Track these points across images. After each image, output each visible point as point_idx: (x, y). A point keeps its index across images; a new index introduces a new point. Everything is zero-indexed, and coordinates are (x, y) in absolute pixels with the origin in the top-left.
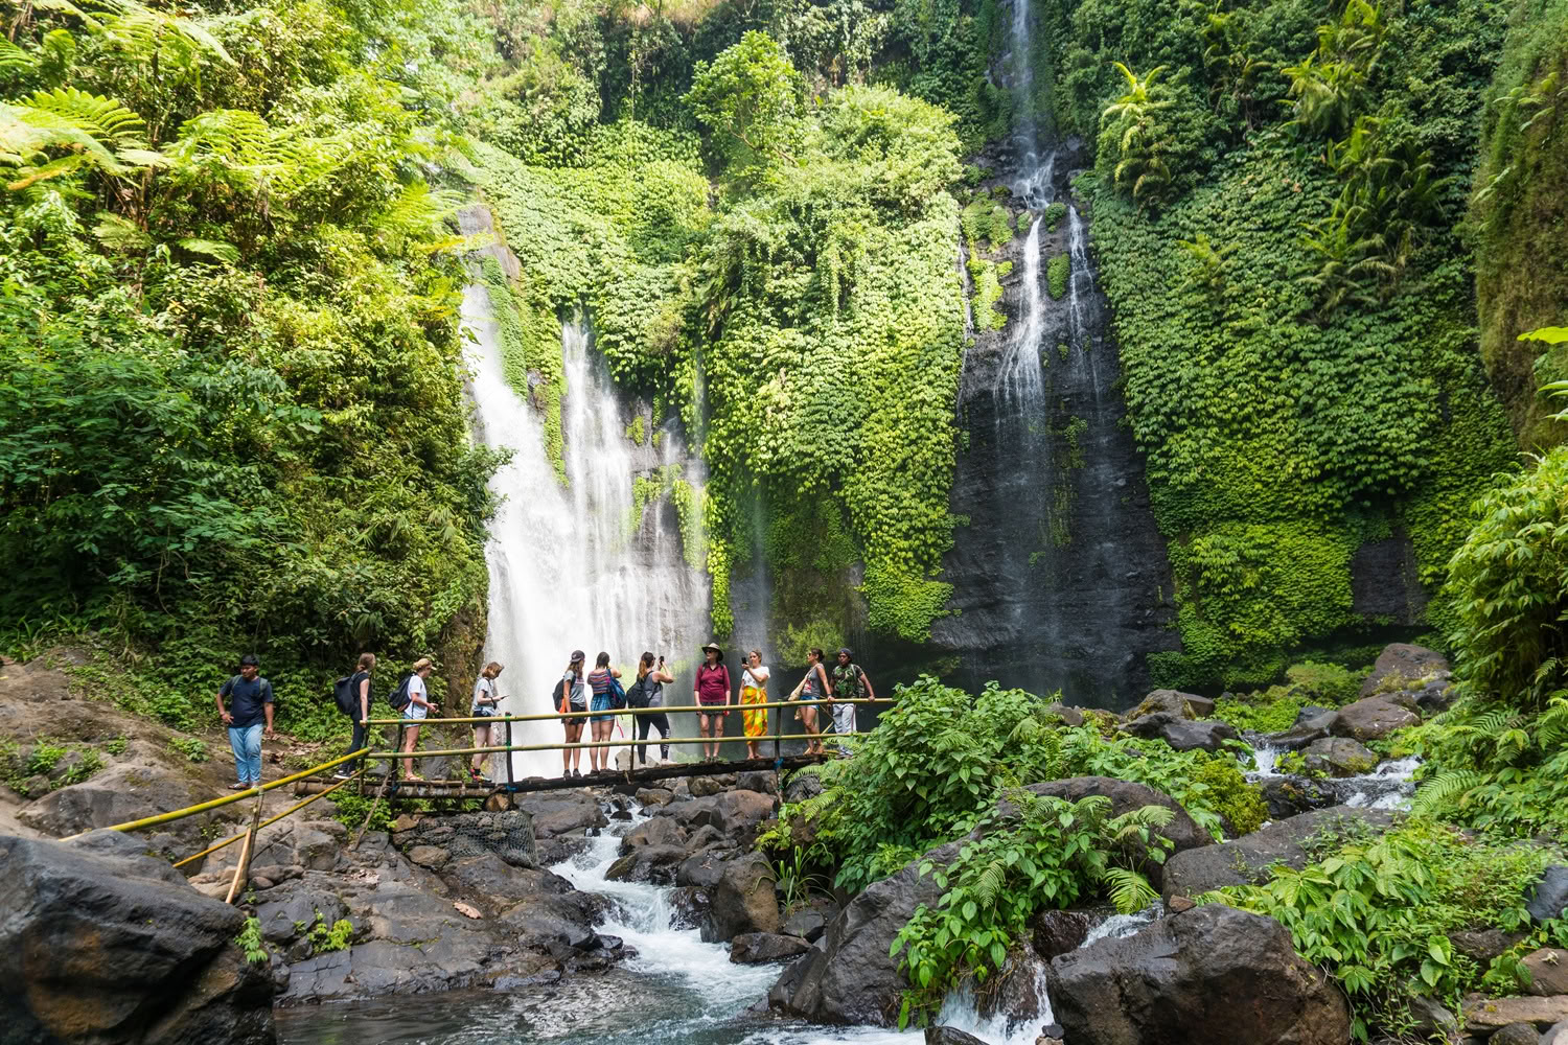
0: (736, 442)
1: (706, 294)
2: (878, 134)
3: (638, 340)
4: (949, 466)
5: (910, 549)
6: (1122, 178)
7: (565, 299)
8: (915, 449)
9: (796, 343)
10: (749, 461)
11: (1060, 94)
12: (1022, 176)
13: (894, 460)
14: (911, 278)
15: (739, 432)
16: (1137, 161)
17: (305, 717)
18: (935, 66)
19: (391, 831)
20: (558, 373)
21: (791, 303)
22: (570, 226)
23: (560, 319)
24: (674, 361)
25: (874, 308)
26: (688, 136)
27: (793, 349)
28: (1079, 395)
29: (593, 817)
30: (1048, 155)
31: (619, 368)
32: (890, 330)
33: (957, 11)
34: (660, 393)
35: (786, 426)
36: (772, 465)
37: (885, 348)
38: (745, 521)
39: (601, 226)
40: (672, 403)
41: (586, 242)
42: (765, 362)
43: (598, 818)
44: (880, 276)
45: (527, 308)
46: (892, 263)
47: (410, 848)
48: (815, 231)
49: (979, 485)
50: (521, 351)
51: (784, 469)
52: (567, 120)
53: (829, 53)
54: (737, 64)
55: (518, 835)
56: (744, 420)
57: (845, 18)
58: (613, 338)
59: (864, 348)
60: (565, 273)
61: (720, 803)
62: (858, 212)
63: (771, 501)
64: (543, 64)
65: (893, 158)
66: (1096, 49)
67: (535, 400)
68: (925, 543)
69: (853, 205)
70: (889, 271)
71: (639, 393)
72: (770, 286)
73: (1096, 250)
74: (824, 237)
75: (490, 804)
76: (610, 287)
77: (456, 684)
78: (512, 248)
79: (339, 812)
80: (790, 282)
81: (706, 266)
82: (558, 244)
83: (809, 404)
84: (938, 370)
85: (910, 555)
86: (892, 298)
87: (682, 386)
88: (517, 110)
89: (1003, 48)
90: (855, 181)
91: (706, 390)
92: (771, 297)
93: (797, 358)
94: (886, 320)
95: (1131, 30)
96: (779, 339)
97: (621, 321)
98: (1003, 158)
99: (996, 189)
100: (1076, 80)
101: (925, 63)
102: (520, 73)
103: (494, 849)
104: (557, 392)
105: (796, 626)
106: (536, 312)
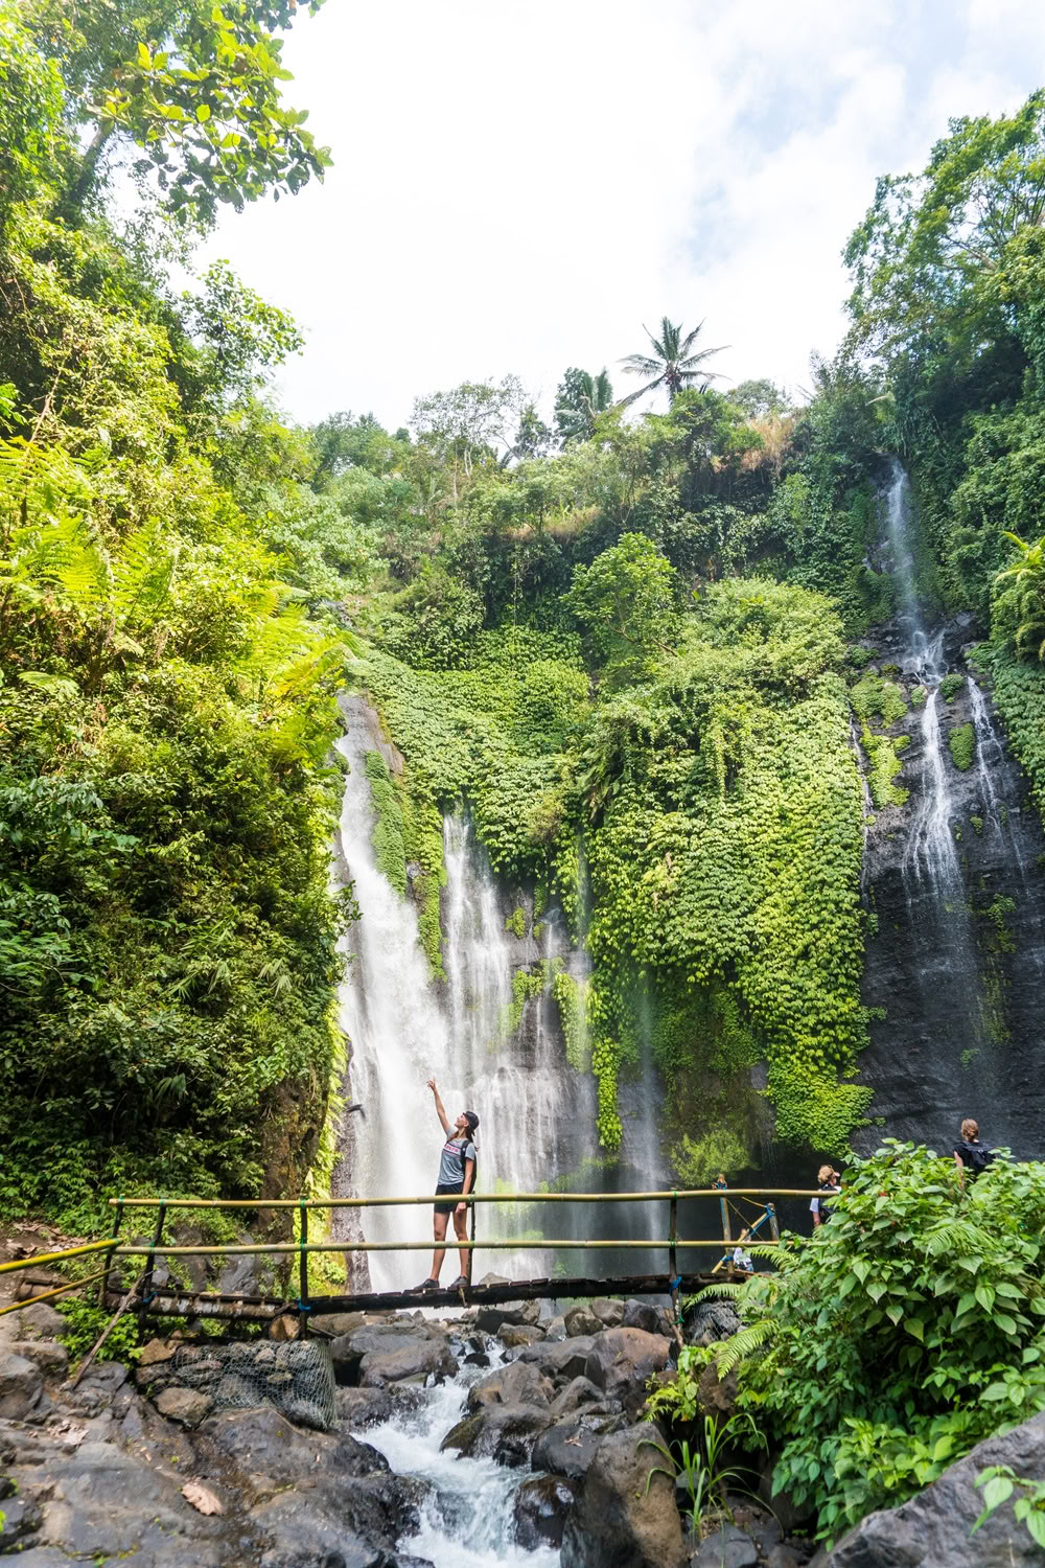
0: (621, 932)
1: (588, 782)
2: (760, 621)
3: (519, 830)
4: (858, 952)
5: (819, 1046)
6: (1023, 643)
7: (446, 792)
8: (817, 934)
9: (682, 827)
10: (635, 952)
11: (944, 574)
12: (911, 655)
13: (794, 947)
14: (801, 756)
15: (624, 921)
16: (1038, 624)
17: (77, 1203)
18: (811, 559)
19: (133, 1361)
20: (438, 864)
21: (675, 786)
22: (453, 723)
23: (441, 811)
24: (555, 850)
25: (764, 789)
26: (569, 636)
27: (679, 833)
28: (1000, 871)
29: (439, 1360)
30: (937, 633)
31: (499, 859)
32: (782, 809)
33: (830, 507)
34: (541, 883)
35: (674, 913)
36: (660, 956)
37: (777, 828)
38: (633, 1018)
39: (483, 722)
40: (553, 892)
41: (468, 737)
42: (650, 847)
43: (445, 1362)
44: (768, 756)
45: (408, 801)
46: (780, 743)
47: (158, 1390)
48: (698, 715)
49: (893, 973)
50: (400, 841)
51: (673, 959)
52: (452, 627)
53: (703, 554)
54: (615, 564)
55: (308, 1378)
56: (629, 908)
57: (718, 521)
58: (493, 828)
59: (755, 829)
60: (447, 767)
61: (598, 1346)
62: (741, 694)
63: (659, 996)
64: (432, 577)
65: (774, 640)
66: (978, 525)
67: (414, 891)
68: (836, 1039)
69: (736, 688)
70: (777, 750)
71: (519, 884)
72: (653, 771)
73: (1003, 718)
74: (707, 720)
75: (274, 1329)
76: (491, 779)
77: (276, 1172)
78: (397, 745)
79: (66, 1330)
80: (673, 766)
81: (586, 754)
82: (441, 740)
83: (699, 888)
84: (837, 849)
85: (820, 1053)
86: (782, 777)
87: (563, 875)
88: (406, 620)
89: (879, 538)
90: (737, 664)
91: (589, 877)
92: (655, 781)
93: (683, 841)
94: (777, 799)
95: (1014, 504)
96: (662, 824)
97: (502, 811)
98: (889, 639)
99: (885, 668)
100: (960, 556)
101: (801, 556)
102: (410, 588)
103: (275, 1398)
104: (436, 884)
105: (692, 1137)
106: (418, 805)
